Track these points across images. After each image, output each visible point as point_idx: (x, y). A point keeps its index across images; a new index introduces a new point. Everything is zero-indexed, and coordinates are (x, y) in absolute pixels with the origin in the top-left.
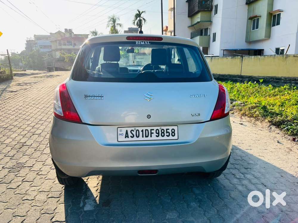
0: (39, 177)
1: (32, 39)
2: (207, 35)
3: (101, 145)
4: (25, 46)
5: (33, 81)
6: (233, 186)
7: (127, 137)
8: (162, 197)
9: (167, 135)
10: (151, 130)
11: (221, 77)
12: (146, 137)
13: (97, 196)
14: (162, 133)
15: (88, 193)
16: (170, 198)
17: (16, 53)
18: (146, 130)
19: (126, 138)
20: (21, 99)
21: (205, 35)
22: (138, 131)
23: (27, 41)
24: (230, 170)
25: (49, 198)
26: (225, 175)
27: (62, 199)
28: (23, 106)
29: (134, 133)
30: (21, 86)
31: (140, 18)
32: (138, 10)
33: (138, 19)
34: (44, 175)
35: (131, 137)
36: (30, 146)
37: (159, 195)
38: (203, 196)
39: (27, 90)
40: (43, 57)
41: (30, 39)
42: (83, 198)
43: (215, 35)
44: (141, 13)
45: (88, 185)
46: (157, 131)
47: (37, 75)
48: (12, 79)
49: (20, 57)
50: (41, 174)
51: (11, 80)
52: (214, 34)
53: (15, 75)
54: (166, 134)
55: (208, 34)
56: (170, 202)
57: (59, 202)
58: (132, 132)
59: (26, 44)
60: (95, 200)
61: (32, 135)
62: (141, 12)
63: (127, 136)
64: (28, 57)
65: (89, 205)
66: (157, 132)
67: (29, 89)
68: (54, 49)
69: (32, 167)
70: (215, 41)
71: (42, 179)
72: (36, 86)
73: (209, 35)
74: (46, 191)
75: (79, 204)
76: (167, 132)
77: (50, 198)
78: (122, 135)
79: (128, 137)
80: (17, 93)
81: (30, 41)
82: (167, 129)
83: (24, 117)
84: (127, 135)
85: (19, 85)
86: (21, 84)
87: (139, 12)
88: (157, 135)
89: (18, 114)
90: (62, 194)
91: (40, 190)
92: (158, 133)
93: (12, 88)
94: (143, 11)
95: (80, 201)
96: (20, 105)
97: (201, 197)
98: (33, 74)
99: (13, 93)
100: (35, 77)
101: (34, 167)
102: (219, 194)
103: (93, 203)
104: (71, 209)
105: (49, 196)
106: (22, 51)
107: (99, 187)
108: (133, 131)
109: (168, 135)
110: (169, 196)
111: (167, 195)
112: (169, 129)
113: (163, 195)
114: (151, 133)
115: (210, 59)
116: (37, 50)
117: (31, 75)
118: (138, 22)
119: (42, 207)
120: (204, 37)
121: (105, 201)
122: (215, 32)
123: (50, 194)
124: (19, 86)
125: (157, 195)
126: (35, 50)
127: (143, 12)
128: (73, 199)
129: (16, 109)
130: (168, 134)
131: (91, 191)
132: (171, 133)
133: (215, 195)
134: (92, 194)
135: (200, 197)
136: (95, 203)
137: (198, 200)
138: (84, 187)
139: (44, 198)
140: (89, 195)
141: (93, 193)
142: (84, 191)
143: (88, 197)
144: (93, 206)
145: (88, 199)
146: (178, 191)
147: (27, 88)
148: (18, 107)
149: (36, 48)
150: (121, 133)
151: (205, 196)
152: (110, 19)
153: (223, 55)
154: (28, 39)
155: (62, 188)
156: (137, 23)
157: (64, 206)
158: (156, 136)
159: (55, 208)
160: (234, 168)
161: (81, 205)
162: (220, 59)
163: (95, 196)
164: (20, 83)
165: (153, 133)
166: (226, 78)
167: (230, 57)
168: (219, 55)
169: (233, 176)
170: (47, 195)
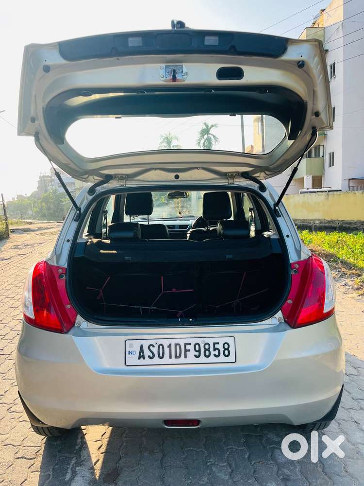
0: (10, 415)
1: (47, 174)
2: (319, 156)
3: (95, 372)
4: (37, 185)
5: (37, 241)
6: (353, 447)
7: (142, 358)
8: (214, 469)
9: (215, 355)
10: (186, 345)
11: (346, 225)
12: (176, 357)
13: (98, 461)
14: (206, 350)
15: (84, 453)
16: (230, 470)
17: (25, 195)
18: (176, 345)
19: (139, 359)
20: (13, 272)
21: (315, 157)
22: (161, 347)
23: (40, 177)
24: (349, 412)
25: (17, 458)
26: (339, 424)
27: (38, 462)
28: (14, 283)
29: (155, 350)
30: (18, 250)
31: (209, 135)
32: (205, 124)
33: (206, 136)
34: (18, 412)
35: (149, 357)
36: (9, 356)
37: (208, 464)
38: (291, 468)
39: (25, 256)
40: (62, 200)
41: (44, 175)
42: (73, 462)
43: (332, 156)
44: (210, 128)
45: (85, 436)
46: (197, 346)
47: (46, 231)
48: (8, 237)
49: (30, 201)
50: (14, 410)
51: (6, 240)
52: (330, 154)
53: (13, 231)
54: (212, 352)
55: (321, 154)
56: (228, 480)
57: (32, 467)
58: (151, 347)
59: (39, 182)
60: (92, 468)
61: (16, 335)
62: (210, 126)
63: (141, 356)
64: (40, 201)
65: (81, 478)
66: (197, 349)
67: (28, 255)
68: (79, 188)
69: (3, 395)
70: (333, 165)
71: (13, 420)
72: (40, 249)
73: (323, 156)
74: (15, 444)
75: (65, 475)
76: (215, 349)
77: (19, 458)
78: (132, 353)
79: (144, 358)
80: (9, 261)
81: (44, 177)
82: (214, 344)
83: (11, 302)
84: (142, 354)
85: (16, 247)
86: (19, 247)
87: (207, 126)
88: (197, 354)
89: (4, 297)
90: (40, 452)
91: (6, 442)
92: (199, 351)
93: (4, 252)
94: (214, 124)
95: (68, 468)
96: (10, 282)
97: (289, 470)
98: (40, 229)
99: (4, 261)
100: (42, 234)
101: (6, 396)
102: (324, 465)
103: (88, 475)
104: (49, 482)
105: (18, 455)
106: (33, 192)
107: (105, 442)
108: (153, 346)
109: (217, 354)
110: (228, 467)
111: (225, 464)
112: (218, 343)
113: (216, 463)
114: (186, 351)
115: (325, 196)
116: (53, 190)
117: (37, 230)
118: (205, 141)
119: (3, 476)
120: (314, 160)
121: (110, 472)
122: (332, 151)
123: (21, 451)
124: (16, 250)
125: (206, 463)
126: (51, 191)
127: (212, 126)
128: (57, 464)
129: (3, 289)
130: (217, 352)
131: (88, 449)
132: (222, 350)
133: (317, 467)
134: (89, 456)
135: (286, 471)
136: (92, 475)
137: (281, 477)
138: (79, 441)
139: (9, 458)
140: (84, 456)
141: (91, 453)
142: (77, 447)
143: (82, 461)
144: (88, 481)
145: (81, 465)
146: (246, 457)
147: (27, 252)
148: (6, 284)
149: (52, 188)
150: (131, 350)
151: (297, 470)
152: (162, 140)
153: (349, 187)
154: (42, 175)
155: (42, 440)
156: (204, 144)
157: (38, 476)
158: (196, 356)
159: (24, 480)
160: (359, 408)
161: (68, 476)
162: (342, 195)
163: (94, 460)
164: (18, 244)
165: (189, 350)
166: (355, 226)
167: (360, 192)
168: (341, 189)
169: (354, 426)
170: (16, 453)
